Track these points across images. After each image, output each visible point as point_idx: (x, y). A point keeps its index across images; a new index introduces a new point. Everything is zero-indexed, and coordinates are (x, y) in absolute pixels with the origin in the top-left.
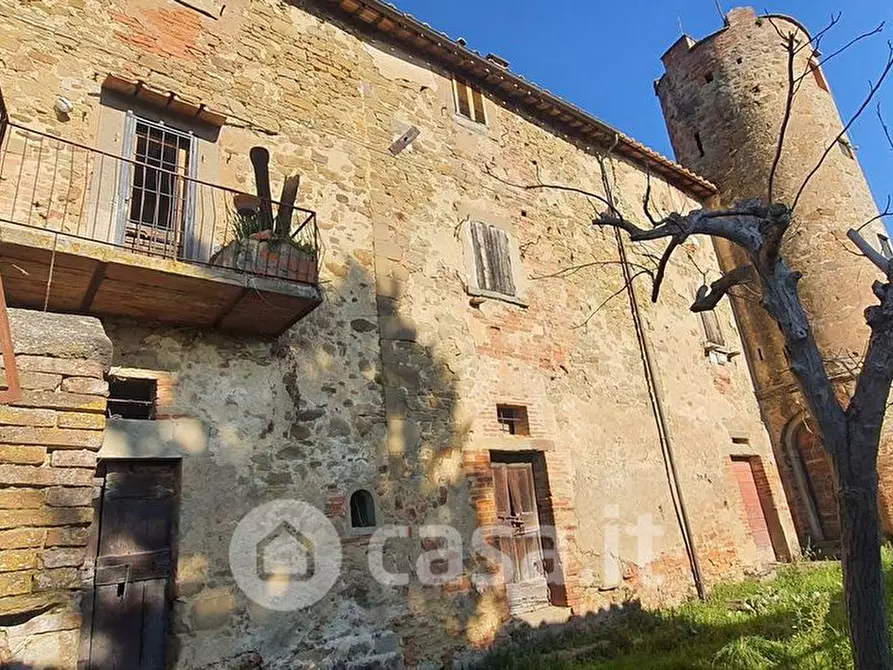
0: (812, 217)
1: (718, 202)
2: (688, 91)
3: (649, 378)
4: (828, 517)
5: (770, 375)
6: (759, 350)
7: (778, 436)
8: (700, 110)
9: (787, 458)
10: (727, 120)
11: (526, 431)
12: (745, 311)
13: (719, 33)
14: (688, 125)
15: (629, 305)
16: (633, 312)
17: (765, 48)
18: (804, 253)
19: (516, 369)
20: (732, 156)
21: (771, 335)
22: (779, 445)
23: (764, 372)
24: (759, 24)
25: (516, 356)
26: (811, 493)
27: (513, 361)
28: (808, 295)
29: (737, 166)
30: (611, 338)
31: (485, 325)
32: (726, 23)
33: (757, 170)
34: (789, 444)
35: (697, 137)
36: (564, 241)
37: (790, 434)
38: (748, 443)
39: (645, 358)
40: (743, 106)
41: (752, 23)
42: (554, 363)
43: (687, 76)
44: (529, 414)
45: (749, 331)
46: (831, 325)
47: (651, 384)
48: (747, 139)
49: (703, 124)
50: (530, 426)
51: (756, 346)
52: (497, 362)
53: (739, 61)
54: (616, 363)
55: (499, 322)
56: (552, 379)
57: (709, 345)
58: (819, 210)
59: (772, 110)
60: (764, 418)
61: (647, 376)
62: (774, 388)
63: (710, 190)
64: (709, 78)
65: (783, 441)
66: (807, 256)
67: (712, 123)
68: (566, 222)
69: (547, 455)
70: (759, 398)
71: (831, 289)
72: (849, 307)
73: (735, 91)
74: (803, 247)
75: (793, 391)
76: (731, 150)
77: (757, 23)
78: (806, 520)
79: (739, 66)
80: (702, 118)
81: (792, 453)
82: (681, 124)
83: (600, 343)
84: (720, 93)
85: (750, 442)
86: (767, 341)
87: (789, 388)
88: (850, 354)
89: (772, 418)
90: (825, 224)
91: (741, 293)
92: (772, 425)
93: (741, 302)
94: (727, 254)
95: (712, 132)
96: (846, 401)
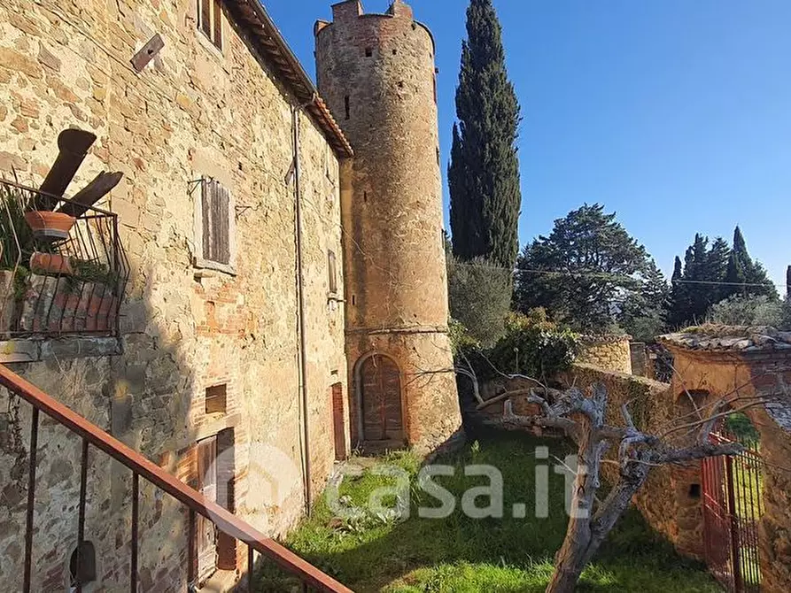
0: (412, 206)
2: (349, 53)
4: (369, 425)
5: (357, 318)
6: (354, 297)
7: (352, 364)
8: (354, 77)
9: (354, 382)
10: (375, 99)
11: (225, 409)
12: (350, 263)
13: (384, 17)
14: (343, 84)
17: (413, 51)
18: (402, 232)
19: (223, 345)
20: (371, 132)
21: (365, 288)
22: (352, 372)
23: (353, 313)
24: (413, 27)
25: (223, 331)
26: (362, 407)
27: (221, 337)
28: (398, 266)
29: (372, 142)
30: (282, 298)
31: (203, 301)
32: (391, 9)
33: (386, 153)
34: (358, 371)
35: (347, 99)
37: (359, 366)
38: (337, 374)
39: (299, 313)
40: (388, 93)
41: (410, 24)
42: (247, 332)
43: (350, 39)
44: (227, 392)
45: (350, 278)
46: (406, 291)
48: (385, 124)
49: (355, 91)
51: (352, 292)
52: (209, 341)
53: (394, 52)
54: (282, 322)
55: (214, 295)
56: (244, 348)
57: (331, 296)
58: (418, 202)
59: (408, 108)
60: (346, 351)
62: (357, 328)
63: (348, 151)
64: (369, 54)
65: (354, 370)
66: (403, 235)
67: (361, 95)
68: (266, 177)
69: (235, 429)
70: (345, 335)
71: (412, 265)
72: (419, 281)
73: (385, 76)
74: (403, 227)
75: (371, 334)
76: (371, 126)
77: (412, 25)
78: (356, 429)
79: (393, 57)
80: (355, 86)
81: (358, 378)
83: (276, 304)
84: (374, 71)
86: (362, 291)
87: (368, 331)
88: (412, 315)
89: (351, 350)
90: (419, 214)
91: (350, 247)
92: (349, 356)
93: (349, 255)
94: (348, 211)
95: (360, 103)
96: (402, 349)
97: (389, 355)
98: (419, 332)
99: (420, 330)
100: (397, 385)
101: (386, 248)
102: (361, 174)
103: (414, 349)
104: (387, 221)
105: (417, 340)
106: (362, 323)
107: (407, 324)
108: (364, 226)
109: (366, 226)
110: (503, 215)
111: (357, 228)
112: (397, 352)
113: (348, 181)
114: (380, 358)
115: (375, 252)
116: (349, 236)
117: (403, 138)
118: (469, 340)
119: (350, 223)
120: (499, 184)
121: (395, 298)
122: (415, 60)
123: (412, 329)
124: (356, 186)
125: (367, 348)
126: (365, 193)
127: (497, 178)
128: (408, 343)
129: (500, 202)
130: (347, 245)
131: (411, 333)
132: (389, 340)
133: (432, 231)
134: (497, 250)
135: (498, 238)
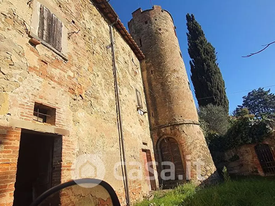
0: (172, 71)
1: (145, 62)
2: (139, 25)
3: (118, 113)
5: (155, 122)
6: (152, 113)
7: (155, 143)
8: (142, 32)
9: (157, 151)
10: (151, 36)
11: (53, 122)
12: (149, 99)
13: (151, 10)
14: (138, 36)
15: (113, 82)
16: (115, 85)
17: (163, 19)
18: (169, 82)
19: (54, 88)
20: (151, 48)
21: (157, 108)
22: (155, 147)
23: (153, 121)
25: (55, 81)
27: (52, 82)
28: (170, 96)
29: (152, 52)
30: (105, 91)
31: (38, 58)
32: (153, 8)
33: (158, 54)
34: (158, 147)
35: (140, 40)
36: (91, 45)
37: (159, 144)
38: (147, 145)
39: (117, 104)
40: (155, 33)
41: (160, 10)
42: (76, 92)
43: (139, 21)
44: (56, 113)
45: (150, 106)
46: (175, 106)
47: (118, 115)
48: (156, 44)
49: (143, 36)
50: (56, 120)
51: (151, 111)
52: (41, 79)
53: (156, 20)
54: (106, 102)
55: (47, 60)
56: (75, 100)
57: (138, 107)
58: (174, 70)
59: (164, 37)
60: (151, 137)
61: (117, 112)
62: (156, 126)
63: (143, 57)
64: (146, 23)
67: (145, 37)
68: (93, 38)
69: (64, 137)
70: (150, 130)
71: (176, 95)
72: (180, 101)
73: (153, 28)
74: (169, 80)
75: (162, 128)
76: (151, 46)
77: (162, 11)
79: (156, 21)
80: (143, 35)
81: (159, 150)
82: (135, 35)
83: (100, 92)
84: (149, 28)
85: (148, 145)
86: (155, 110)
87: (161, 127)
88: (180, 116)
89: (154, 137)
90: (176, 75)
91: (148, 93)
92: (154, 140)
93: (148, 96)
94: (145, 79)
95: (145, 40)
96: (178, 132)
97: (172, 137)
98: (184, 124)
99: (185, 123)
100: (178, 151)
101: (163, 90)
102: (149, 64)
103: (183, 131)
104: (162, 79)
105: (184, 127)
106: (157, 123)
107: (178, 121)
108: (153, 83)
109: (154, 83)
110: (218, 89)
111: (150, 84)
112: (175, 134)
113: (145, 68)
114: (168, 139)
115: (158, 92)
116: (147, 89)
117: (164, 47)
118: (212, 132)
119: (147, 83)
120: (213, 77)
121: (171, 109)
122: (165, 21)
123: (181, 123)
124: (147, 69)
125: (161, 135)
126: (151, 70)
127: (211, 74)
128: (180, 129)
129: (215, 84)
130: (147, 92)
131: (180, 124)
132: (171, 129)
133: (183, 81)
134: (219, 103)
135: (218, 98)
